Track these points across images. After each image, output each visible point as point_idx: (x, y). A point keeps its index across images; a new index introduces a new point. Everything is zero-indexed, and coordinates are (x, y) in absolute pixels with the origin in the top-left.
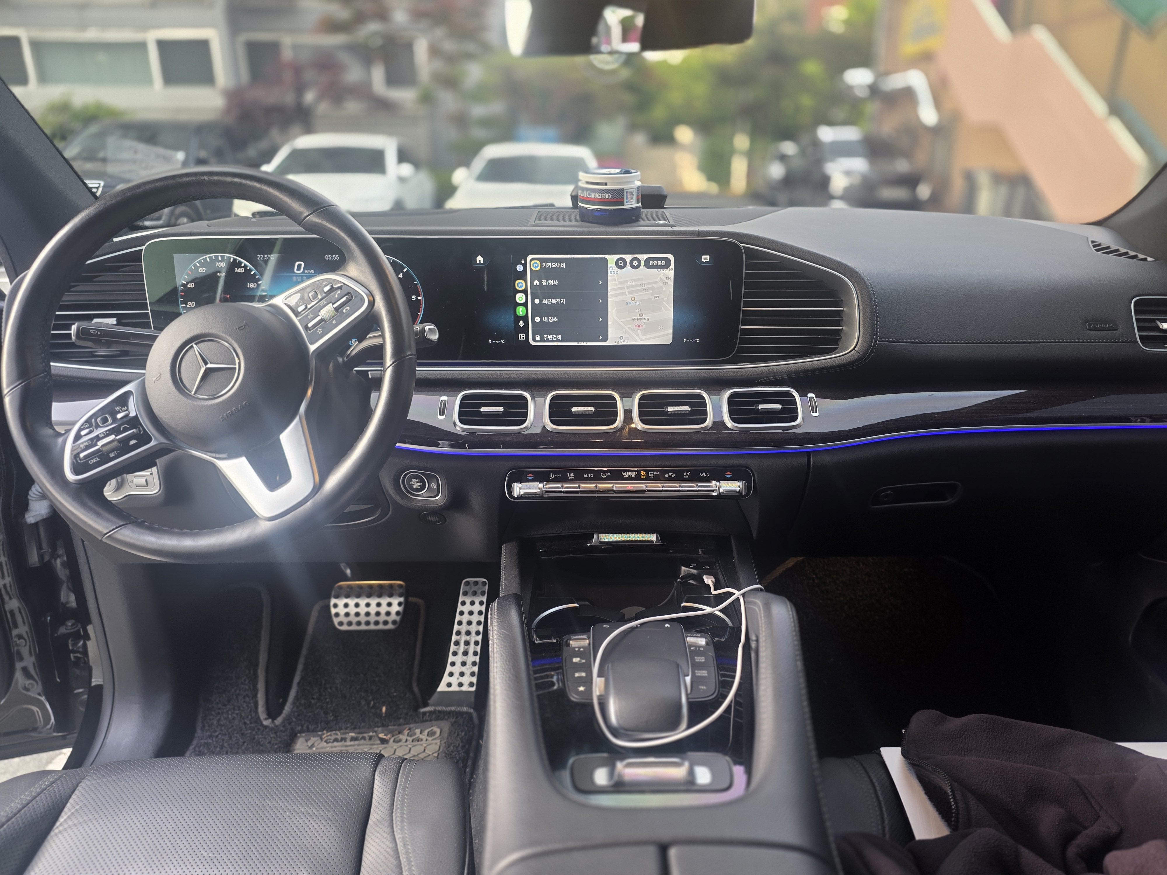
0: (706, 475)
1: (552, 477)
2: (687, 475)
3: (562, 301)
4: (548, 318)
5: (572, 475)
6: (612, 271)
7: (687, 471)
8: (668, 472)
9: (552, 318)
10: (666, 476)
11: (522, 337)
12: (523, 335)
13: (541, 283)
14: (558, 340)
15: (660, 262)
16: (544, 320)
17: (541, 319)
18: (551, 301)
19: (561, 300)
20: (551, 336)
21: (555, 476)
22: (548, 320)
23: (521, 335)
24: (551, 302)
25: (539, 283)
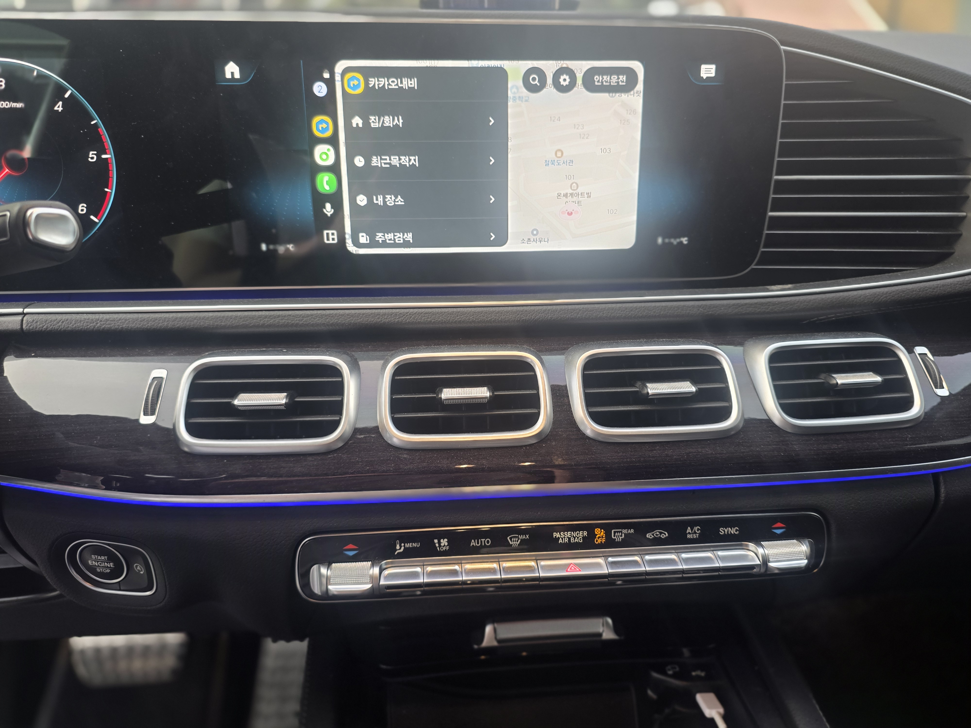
0: (733, 531)
1: (399, 549)
2: (692, 533)
3: (413, 161)
4: (384, 198)
5: (444, 542)
6: (517, 95)
7: (692, 524)
8: (652, 527)
9: (393, 198)
10: (649, 536)
11: (331, 237)
12: (333, 234)
13: (366, 122)
14: (406, 244)
15: (614, 78)
16: (375, 201)
17: (370, 200)
18: (388, 161)
19: (410, 160)
20: (391, 236)
21: (407, 545)
22: (385, 202)
23: (328, 234)
24: (390, 164)
25: (362, 122)
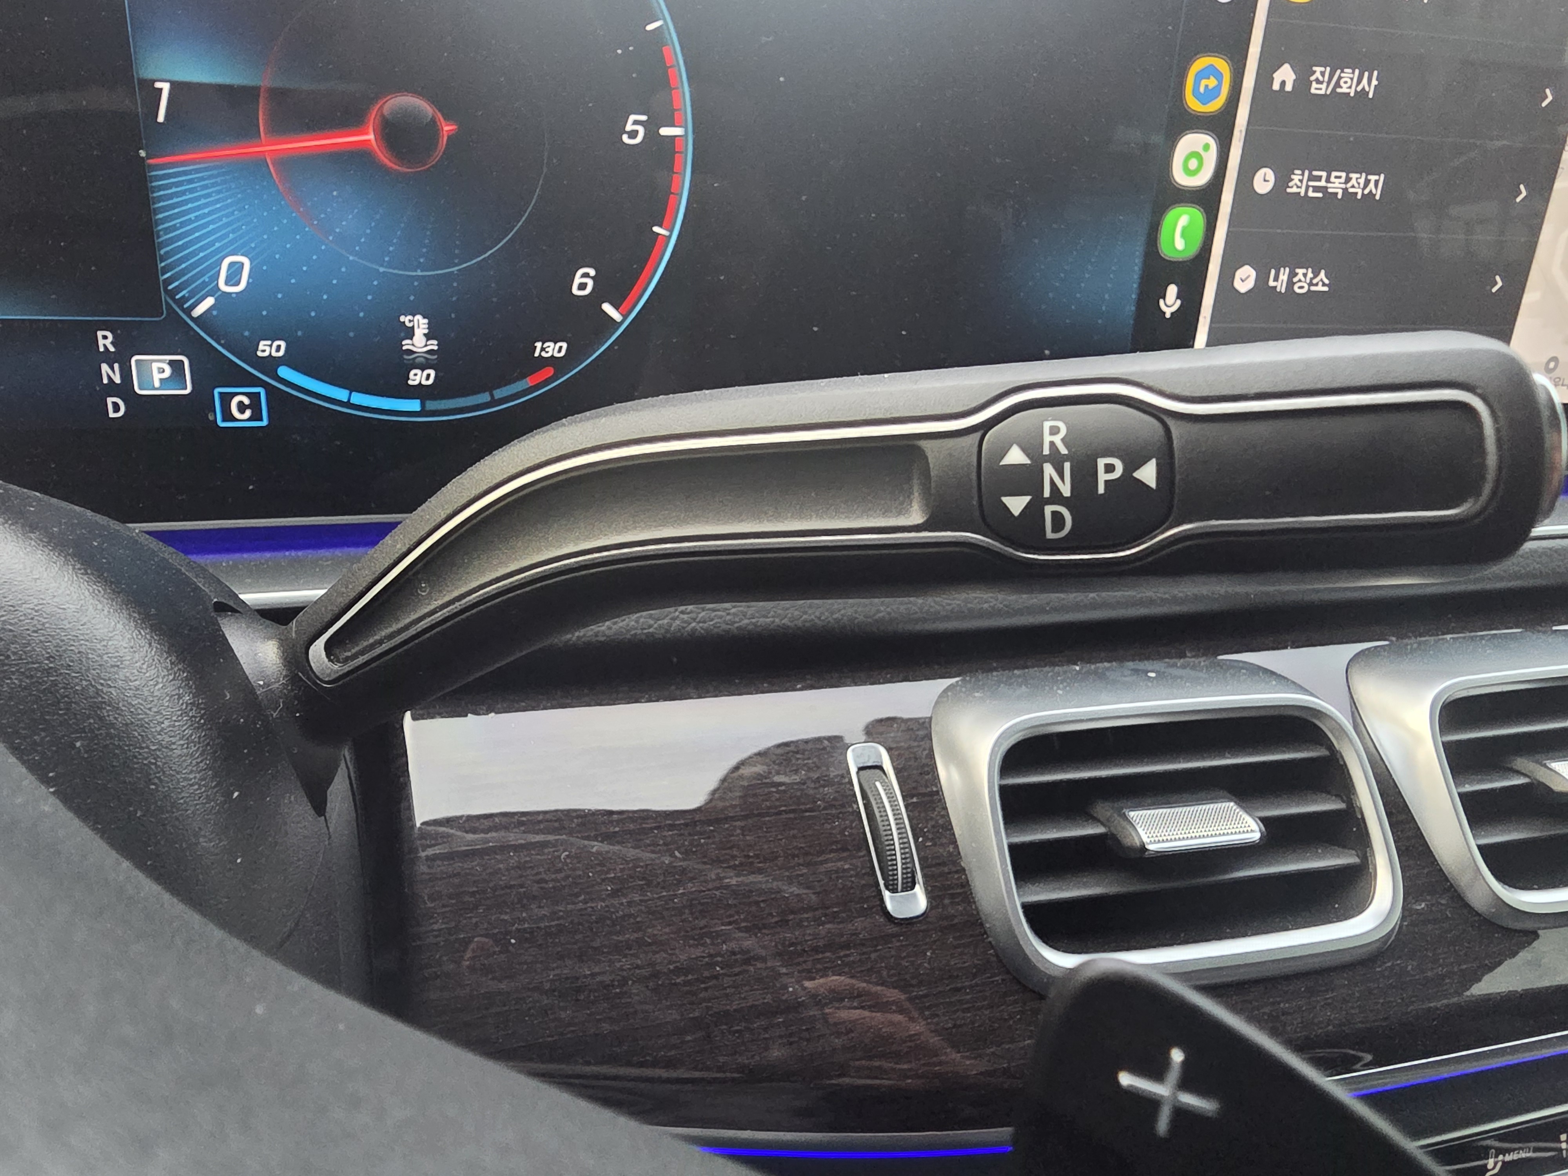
1: (1493, 1167)
3: (1372, 185)
4: (1292, 274)
9: (1310, 275)
13: (1303, 80)
16: (1272, 283)
17: (1261, 282)
18: (1323, 183)
19: (1367, 182)
22: (1290, 283)
24: (1324, 189)
25: (1294, 77)
